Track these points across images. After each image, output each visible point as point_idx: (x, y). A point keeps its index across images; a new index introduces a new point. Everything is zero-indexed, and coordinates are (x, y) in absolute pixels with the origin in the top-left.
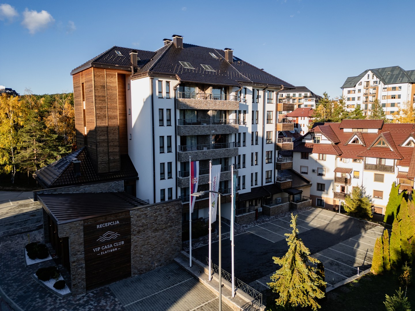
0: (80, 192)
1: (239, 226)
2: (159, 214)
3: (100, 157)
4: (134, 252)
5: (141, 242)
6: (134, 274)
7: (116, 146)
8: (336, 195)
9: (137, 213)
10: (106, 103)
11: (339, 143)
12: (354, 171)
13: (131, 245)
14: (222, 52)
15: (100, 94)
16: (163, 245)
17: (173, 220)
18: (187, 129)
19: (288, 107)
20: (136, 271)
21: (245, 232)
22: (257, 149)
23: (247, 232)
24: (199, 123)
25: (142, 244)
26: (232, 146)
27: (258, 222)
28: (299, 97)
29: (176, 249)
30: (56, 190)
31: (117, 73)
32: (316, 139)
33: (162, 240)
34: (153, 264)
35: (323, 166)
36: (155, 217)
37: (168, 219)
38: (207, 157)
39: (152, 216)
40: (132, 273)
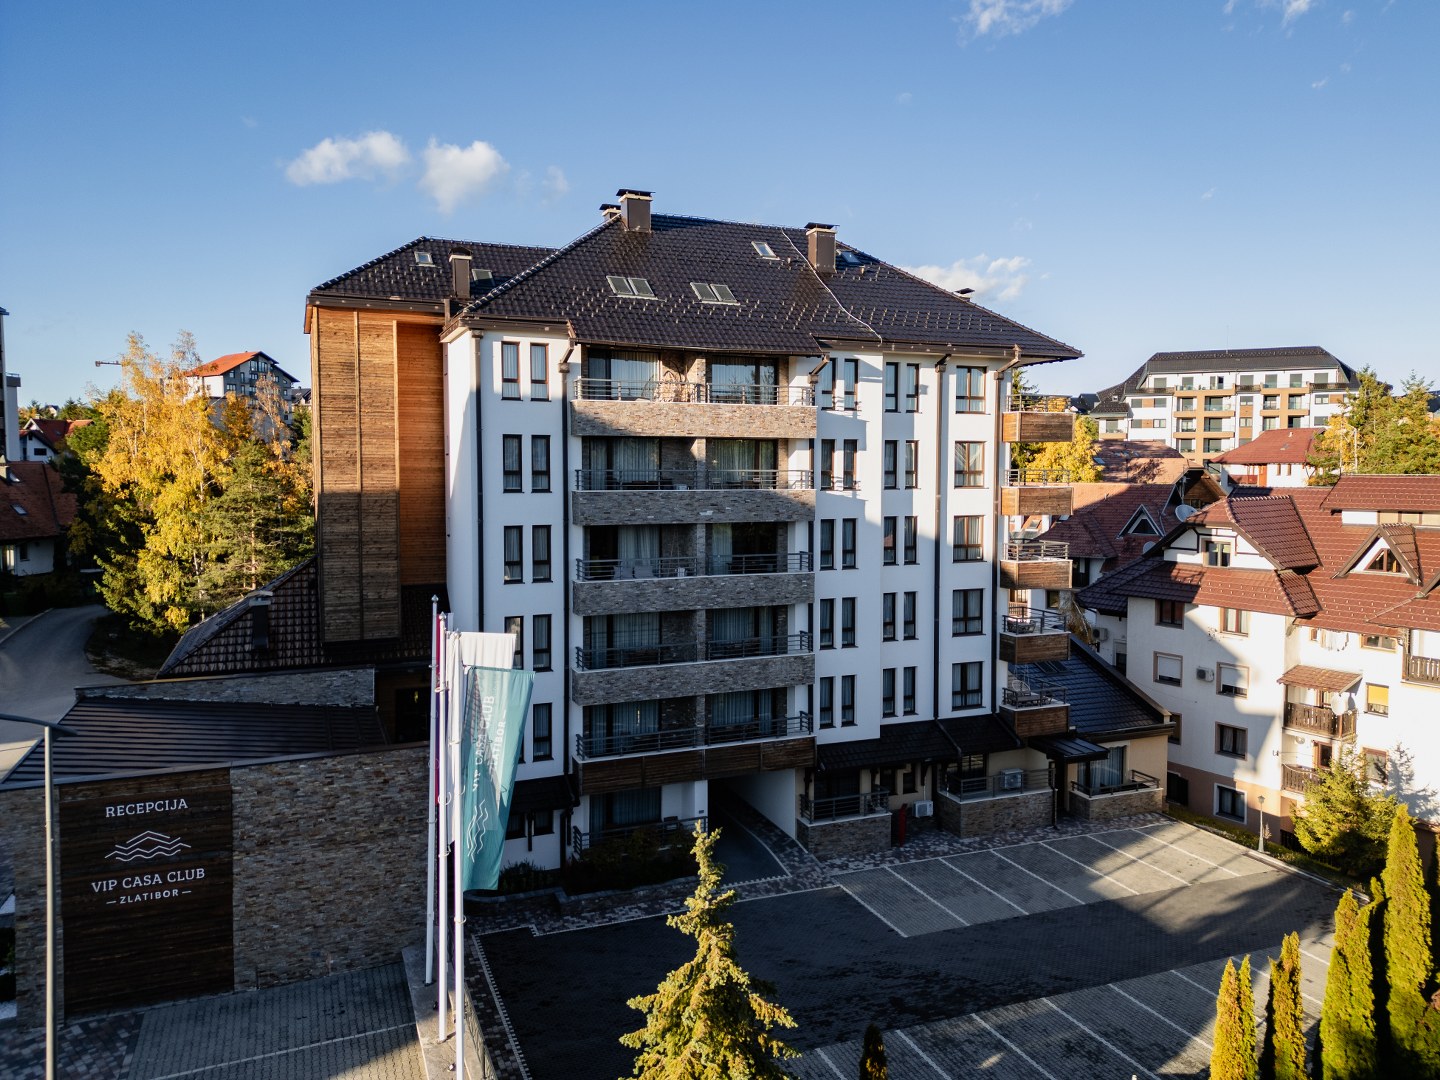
0: (224, 700)
1: (812, 861)
2: (344, 789)
3: (333, 589)
4: (242, 907)
5: (272, 878)
6: (244, 982)
7: (387, 556)
8: (1292, 777)
9: (256, 779)
10: (358, 419)
11: (1314, 567)
12: (1368, 684)
13: (230, 885)
14: (799, 237)
15: (336, 391)
16: (359, 898)
17: (402, 815)
18: (600, 505)
19: (1045, 427)
20: (251, 974)
21: (823, 884)
22: (913, 578)
23: (830, 886)
24: (666, 483)
25: (276, 887)
26: (798, 566)
27: (898, 855)
28: (1291, 386)
29: (413, 917)
30: (145, 689)
31: (394, 323)
32: (1218, 550)
33: (354, 879)
34: (318, 959)
35: (1235, 658)
36: (327, 796)
37: (380, 809)
38: (680, 602)
39: (315, 793)
40: (237, 979)
